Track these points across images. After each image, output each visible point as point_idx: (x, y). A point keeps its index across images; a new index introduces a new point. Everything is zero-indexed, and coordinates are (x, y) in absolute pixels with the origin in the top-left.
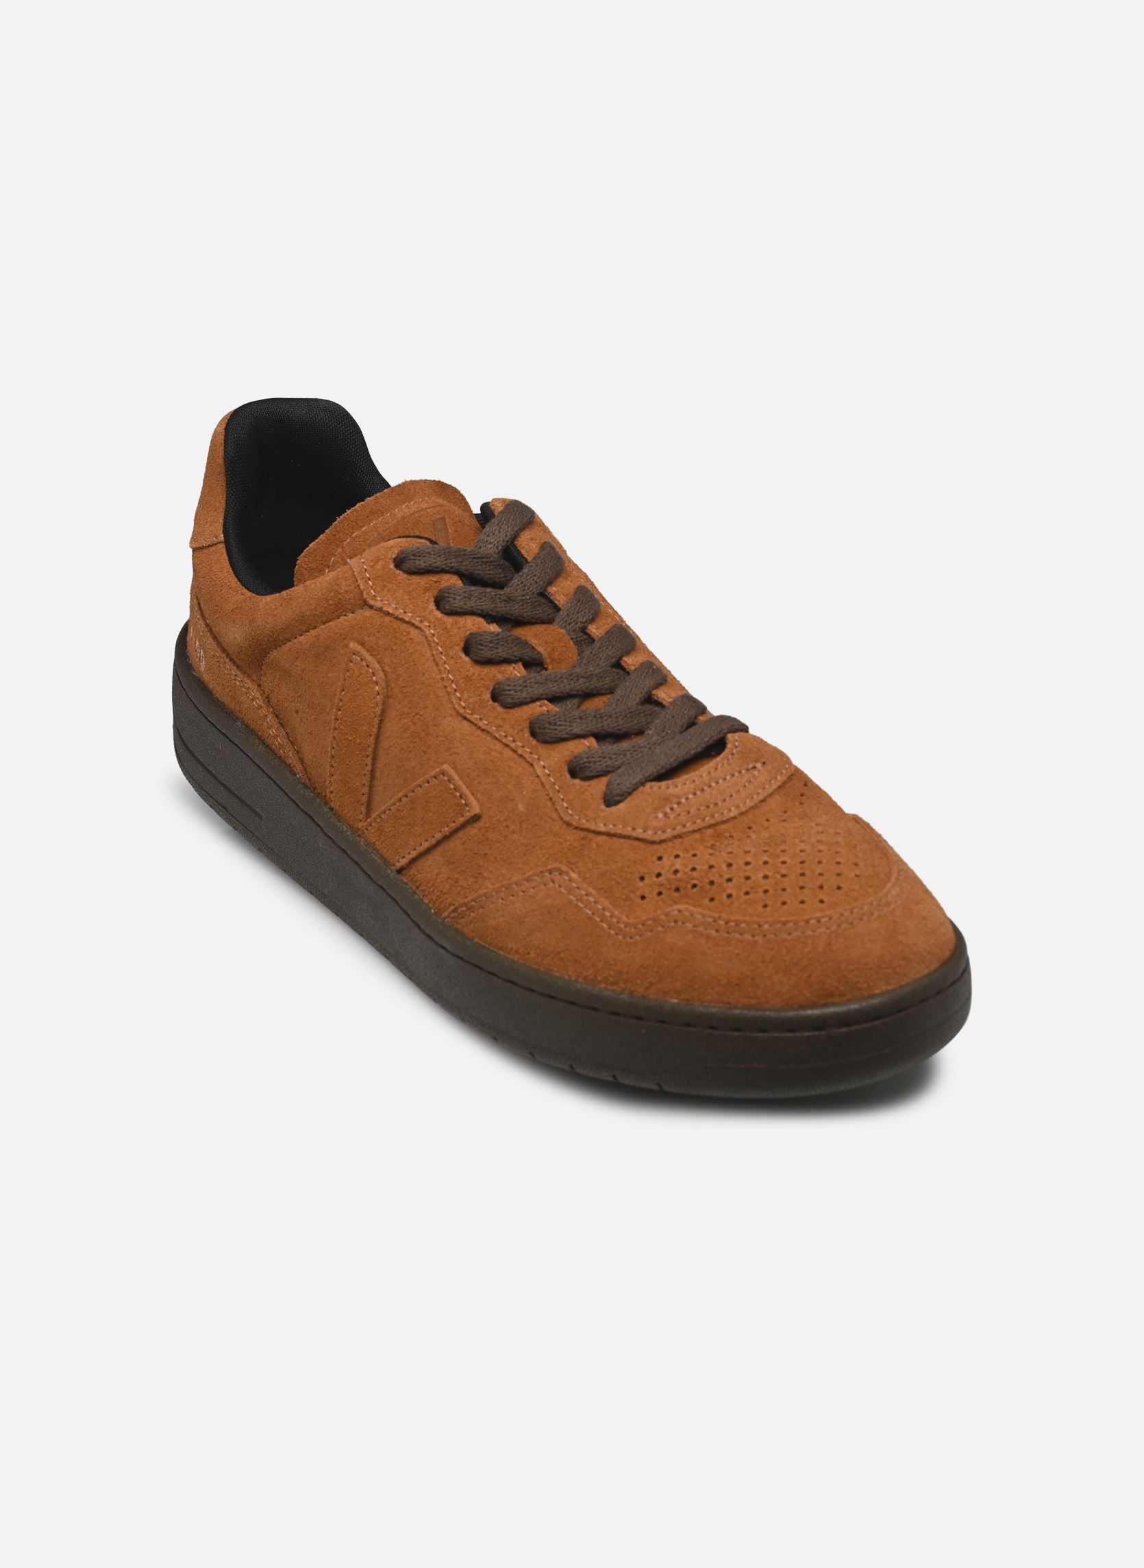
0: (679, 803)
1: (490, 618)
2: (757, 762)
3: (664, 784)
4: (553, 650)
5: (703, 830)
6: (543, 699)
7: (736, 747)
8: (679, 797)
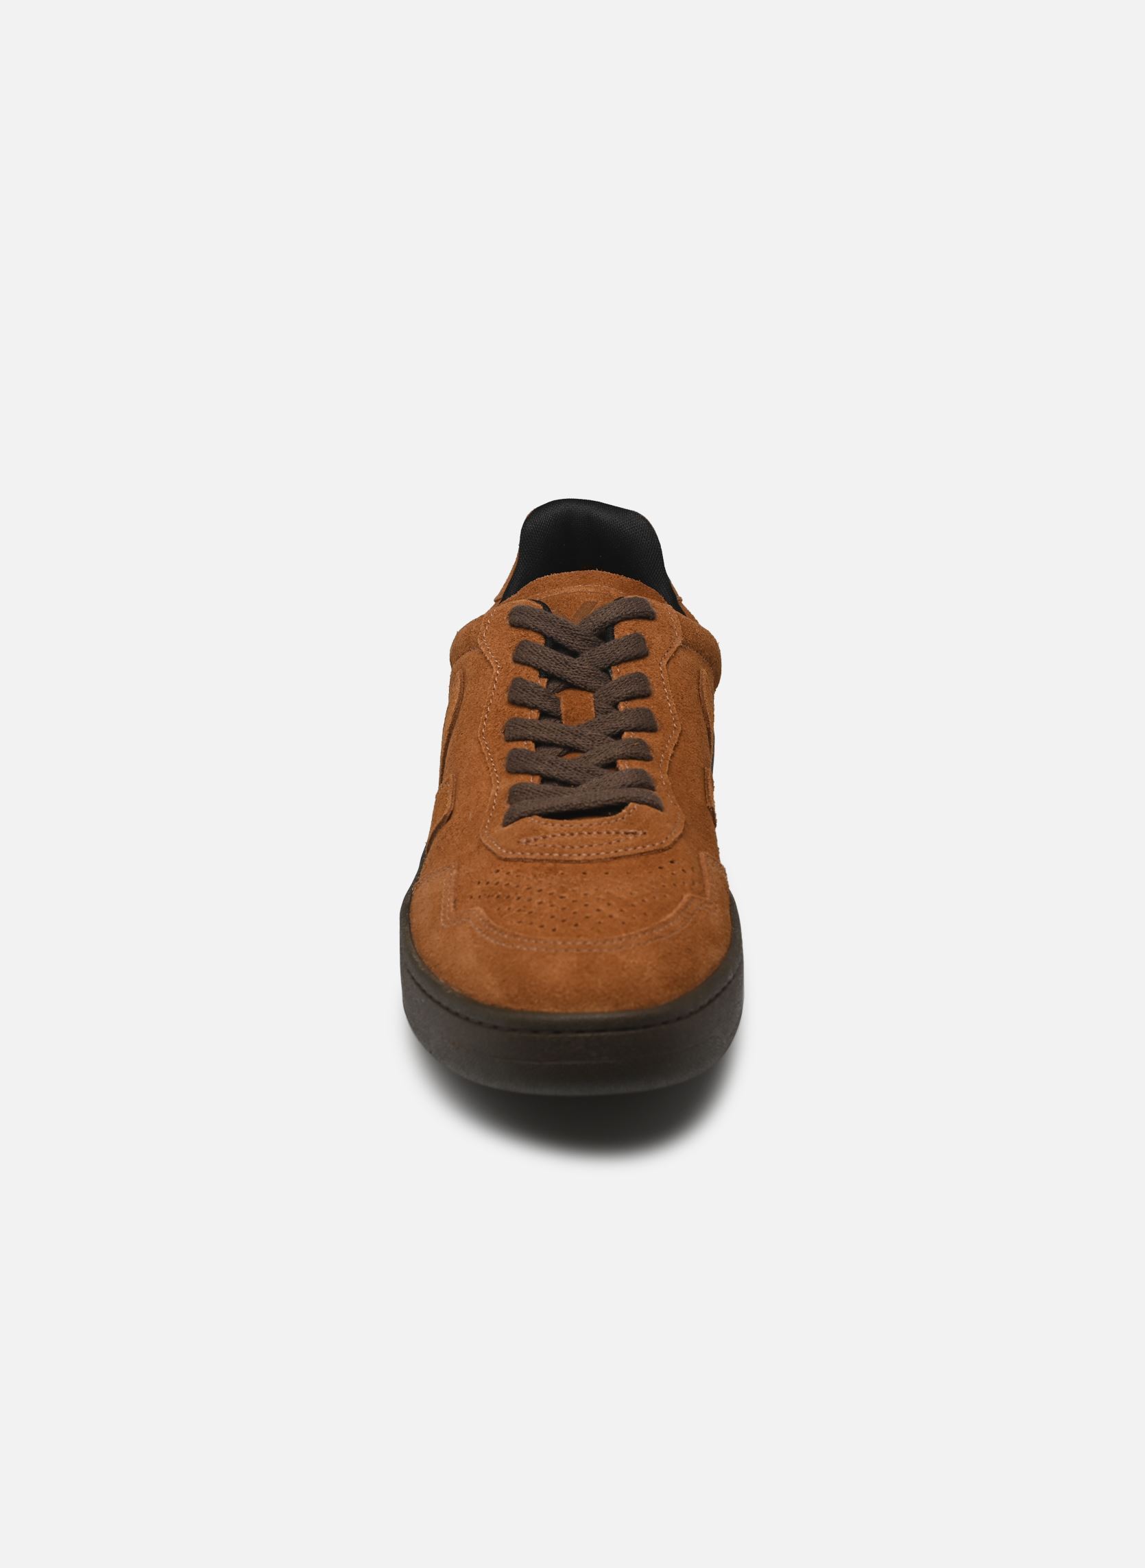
0: (545, 837)
1: (543, 673)
2: (639, 830)
3: (544, 821)
4: (572, 709)
5: (544, 861)
6: (529, 740)
7: (629, 814)
8: (547, 833)
